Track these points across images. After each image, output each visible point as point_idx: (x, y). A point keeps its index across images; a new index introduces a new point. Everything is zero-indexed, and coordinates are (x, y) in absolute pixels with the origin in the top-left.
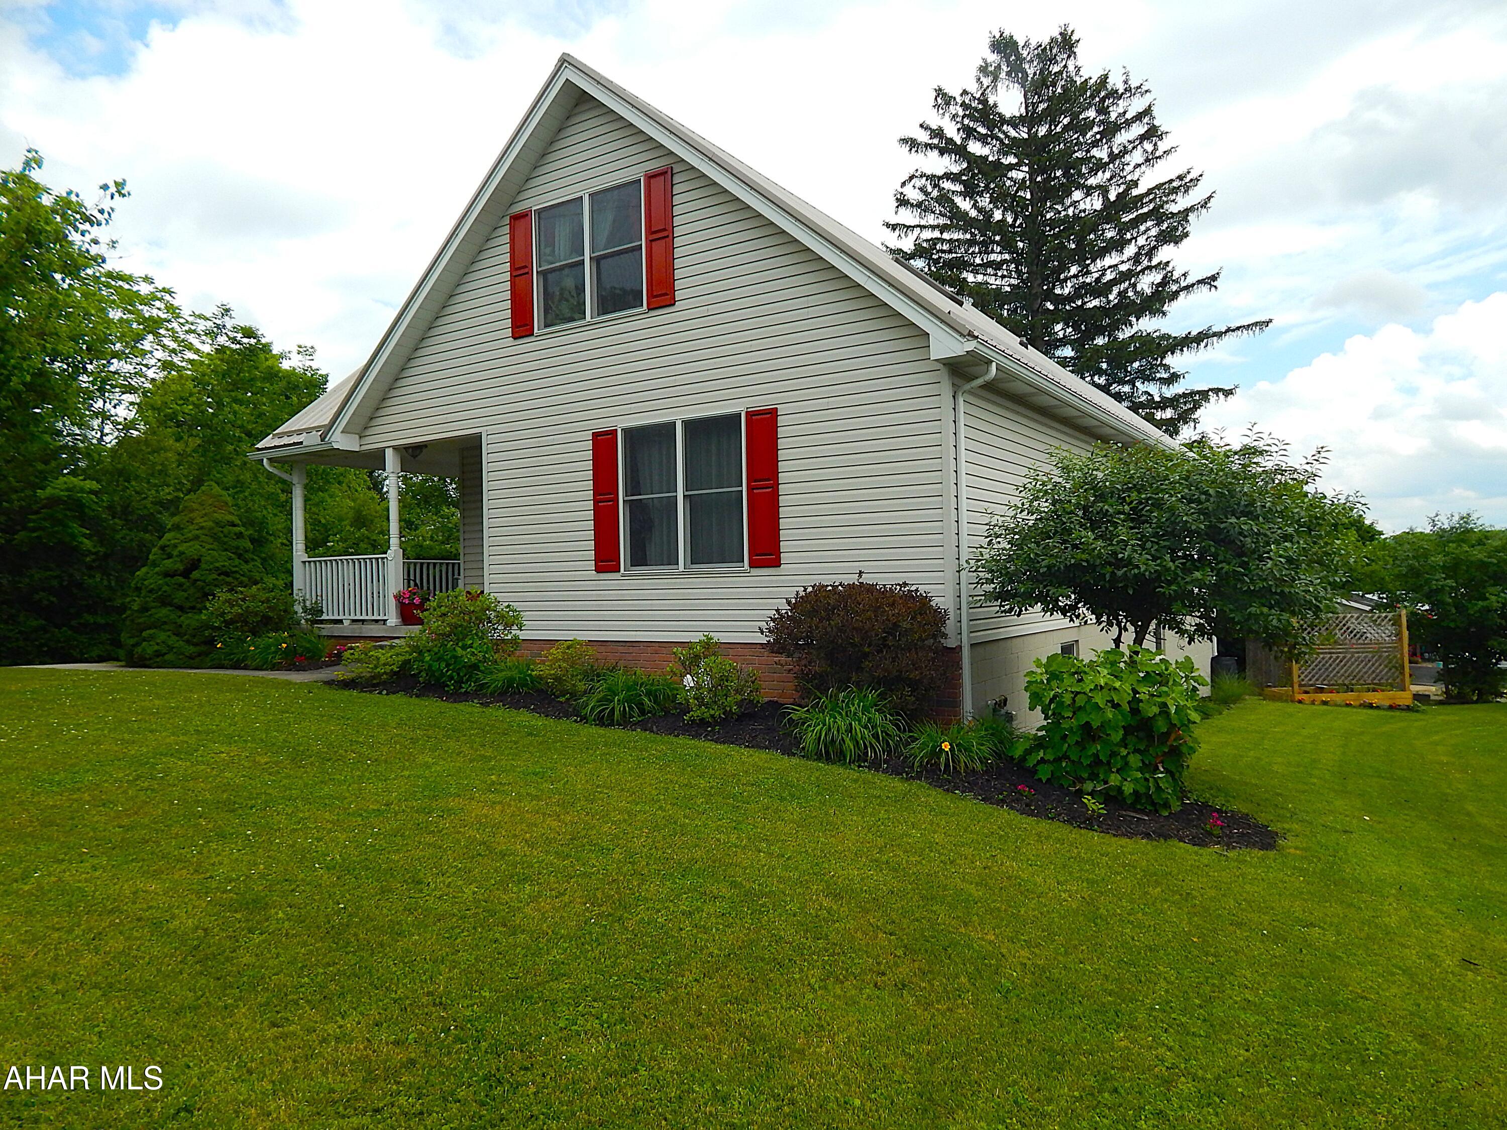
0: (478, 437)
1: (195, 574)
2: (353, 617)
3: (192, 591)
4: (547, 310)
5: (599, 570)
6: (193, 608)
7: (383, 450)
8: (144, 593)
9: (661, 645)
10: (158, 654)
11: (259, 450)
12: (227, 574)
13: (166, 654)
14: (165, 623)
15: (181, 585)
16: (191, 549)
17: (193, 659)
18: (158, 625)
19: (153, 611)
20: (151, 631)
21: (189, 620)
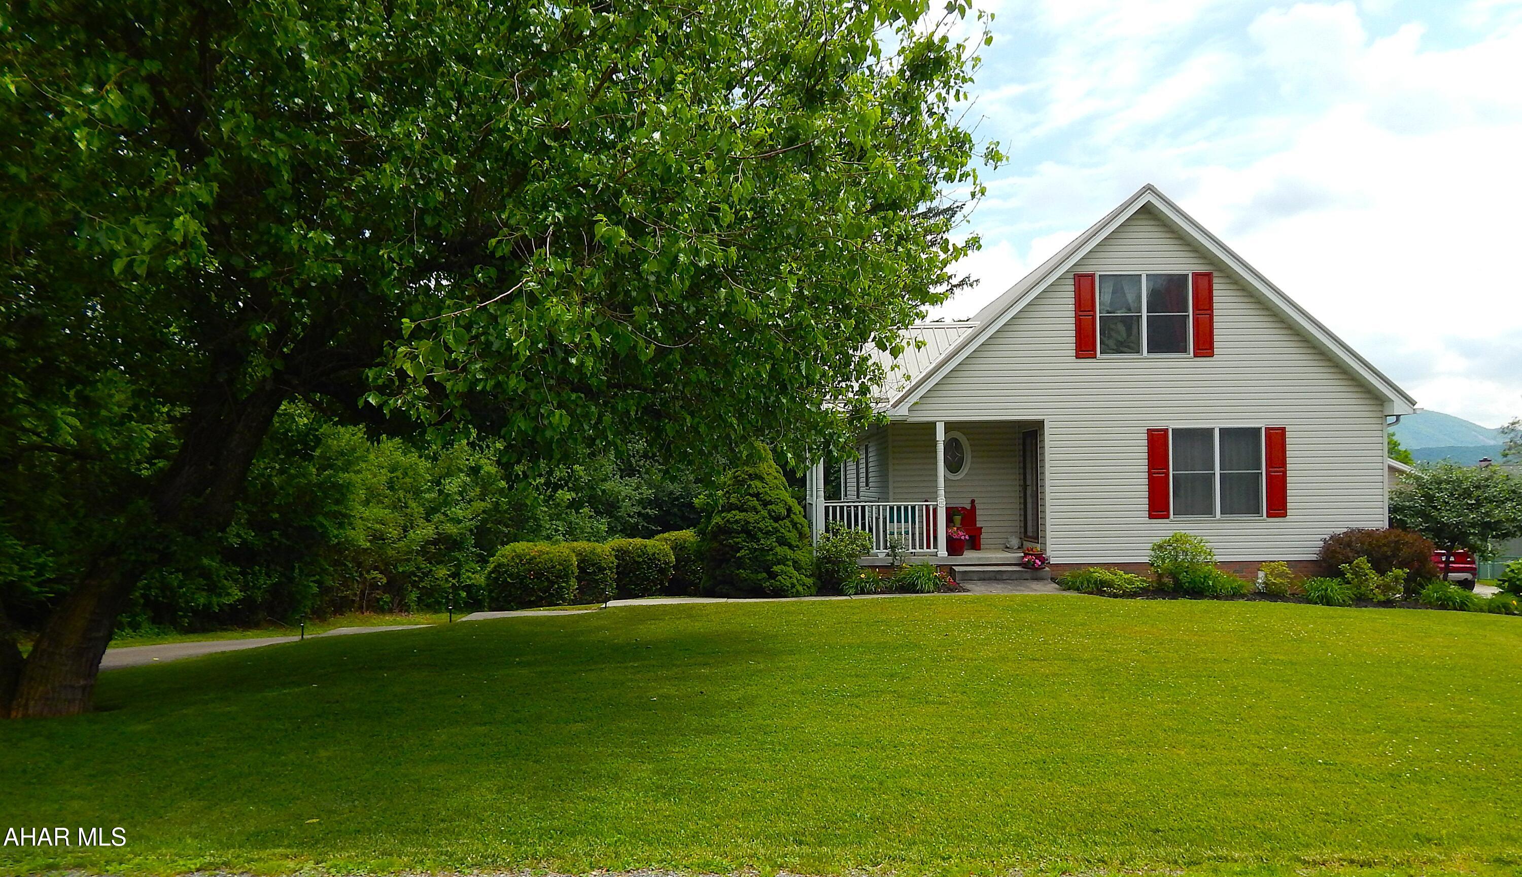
4: (1106, 344)
5: (1151, 517)
7: (934, 424)
14: (788, 560)
18: (782, 561)
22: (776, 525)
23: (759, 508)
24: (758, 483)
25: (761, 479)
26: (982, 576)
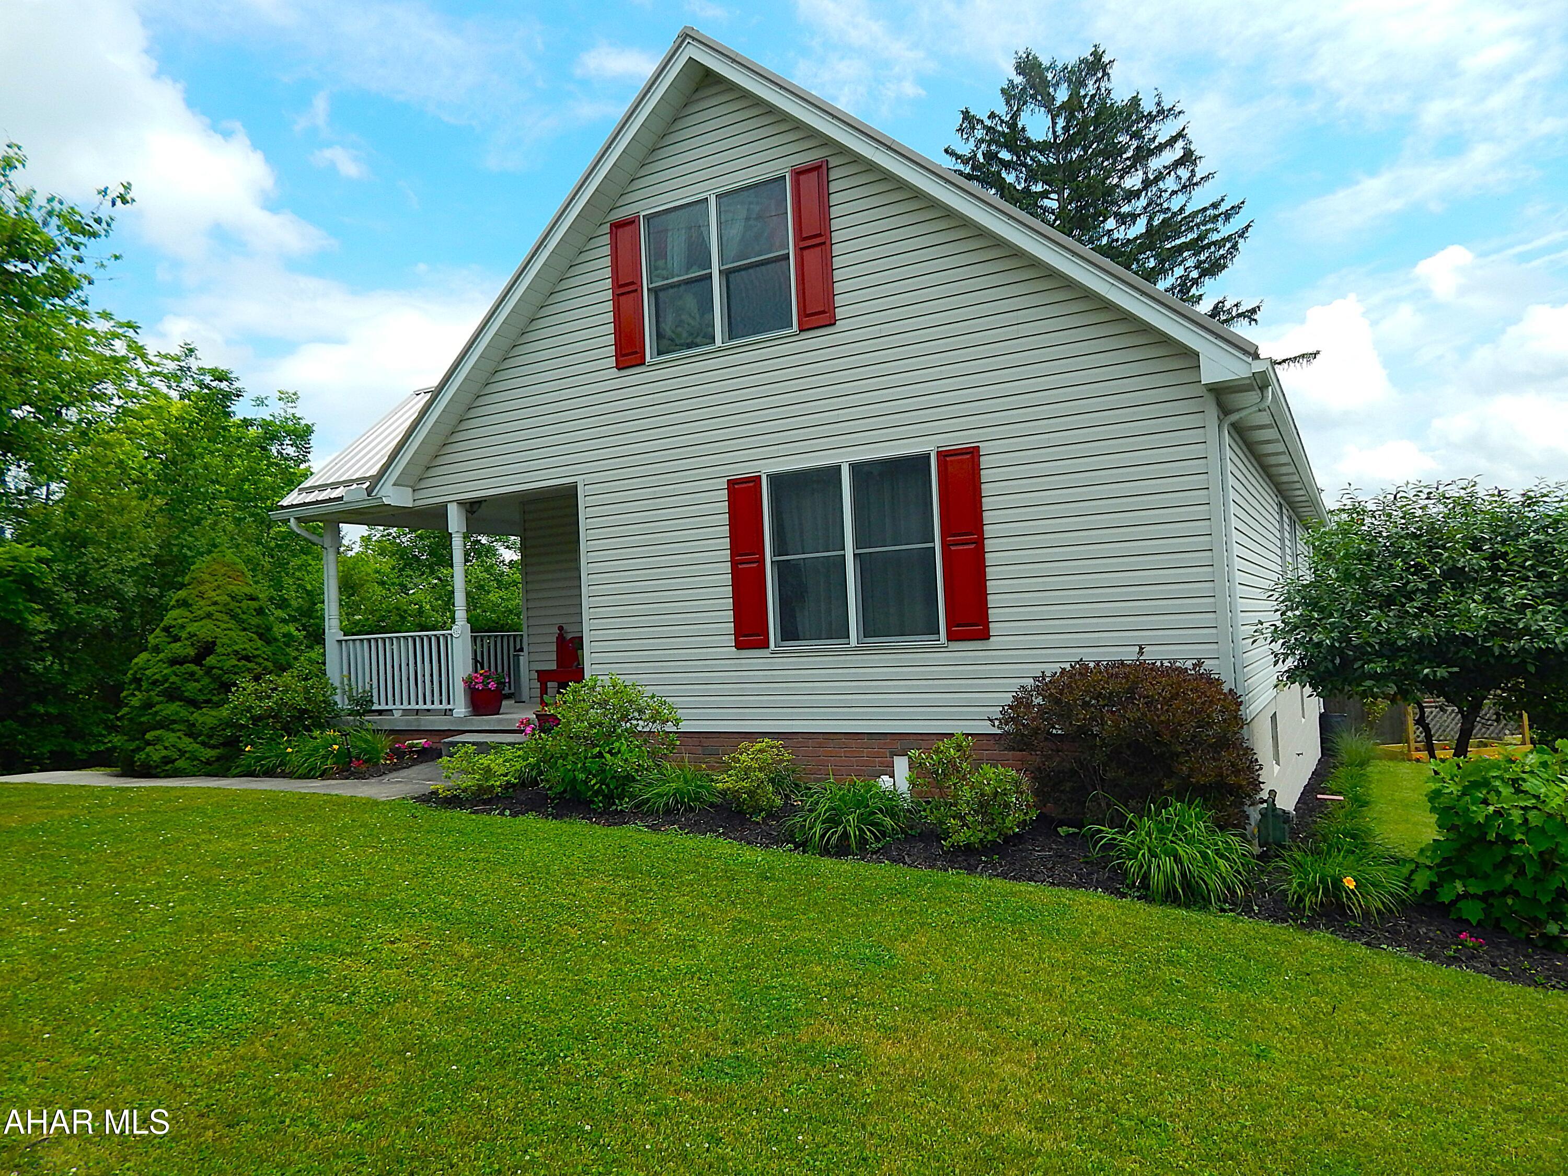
0: (574, 488)
1: (210, 660)
2: (405, 706)
3: (207, 680)
4: (660, 336)
5: (739, 646)
6: (208, 701)
7: (444, 506)
8: (145, 685)
9: (826, 736)
10: (167, 761)
11: (283, 507)
12: (247, 658)
13: (177, 759)
14: (174, 722)
15: (192, 674)
16: (204, 630)
17: (210, 765)
18: (166, 724)
19: (158, 707)
20: (158, 732)
21: (207, 717)
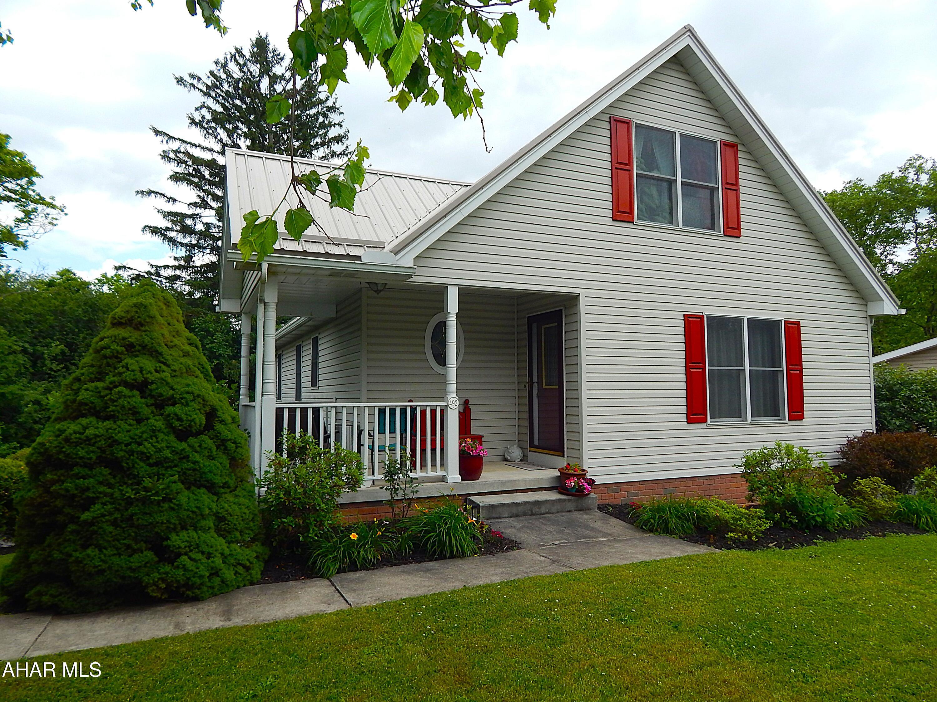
22: (184, 445)
23: (146, 411)
24: (148, 364)
25: (155, 354)
26: (514, 510)
